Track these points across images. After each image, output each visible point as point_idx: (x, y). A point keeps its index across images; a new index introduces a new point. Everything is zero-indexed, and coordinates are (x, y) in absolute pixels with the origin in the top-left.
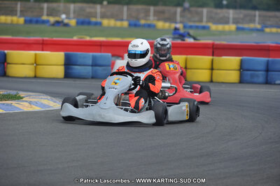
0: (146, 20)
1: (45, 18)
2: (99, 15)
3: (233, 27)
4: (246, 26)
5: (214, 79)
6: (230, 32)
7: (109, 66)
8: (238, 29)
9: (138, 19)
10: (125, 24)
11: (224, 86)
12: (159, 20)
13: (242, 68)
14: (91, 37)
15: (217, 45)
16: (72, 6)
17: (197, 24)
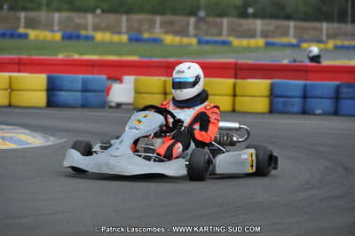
0: (151, 33)
1: (22, 30)
2: (90, 27)
3: (261, 42)
4: (277, 40)
5: (237, 108)
6: (257, 49)
7: (103, 91)
8: (267, 44)
9: (141, 32)
10: (124, 38)
11: (249, 116)
12: (167, 33)
13: (273, 94)
14: (81, 55)
15: (241, 64)
16: (56, 16)
17: (217, 38)
